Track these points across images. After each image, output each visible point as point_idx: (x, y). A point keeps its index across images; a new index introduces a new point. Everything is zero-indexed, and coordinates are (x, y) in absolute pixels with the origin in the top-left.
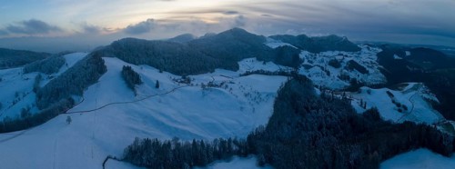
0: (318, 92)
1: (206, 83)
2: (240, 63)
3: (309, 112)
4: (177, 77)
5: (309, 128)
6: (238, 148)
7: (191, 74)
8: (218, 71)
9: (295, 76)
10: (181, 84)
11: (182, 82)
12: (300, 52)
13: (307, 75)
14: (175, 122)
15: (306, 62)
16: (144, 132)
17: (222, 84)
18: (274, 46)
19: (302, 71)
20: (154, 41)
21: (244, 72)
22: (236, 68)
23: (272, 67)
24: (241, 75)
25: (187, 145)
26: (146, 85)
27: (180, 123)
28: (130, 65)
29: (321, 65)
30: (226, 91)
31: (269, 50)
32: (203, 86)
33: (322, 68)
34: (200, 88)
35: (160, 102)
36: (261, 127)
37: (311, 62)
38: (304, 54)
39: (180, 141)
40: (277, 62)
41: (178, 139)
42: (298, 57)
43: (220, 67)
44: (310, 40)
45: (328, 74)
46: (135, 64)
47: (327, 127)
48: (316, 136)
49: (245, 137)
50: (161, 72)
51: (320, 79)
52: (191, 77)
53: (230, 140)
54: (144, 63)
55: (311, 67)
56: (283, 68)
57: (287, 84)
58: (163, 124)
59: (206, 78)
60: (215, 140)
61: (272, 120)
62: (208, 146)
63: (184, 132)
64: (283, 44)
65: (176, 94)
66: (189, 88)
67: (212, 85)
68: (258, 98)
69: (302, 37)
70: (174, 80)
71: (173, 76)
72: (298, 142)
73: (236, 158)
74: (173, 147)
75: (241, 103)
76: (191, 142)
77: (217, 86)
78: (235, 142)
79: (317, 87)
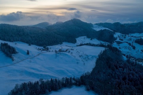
0: (125, 58)
1: (57, 50)
2: (77, 39)
3: (117, 68)
4: (40, 48)
5: (117, 77)
6: (75, 82)
7: (49, 45)
8: (64, 44)
9: (110, 48)
10: (43, 51)
11: (43, 50)
12: (114, 33)
13: (118, 47)
14: (41, 71)
15: (118, 40)
16: (21, 80)
17: (67, 50)
18: (98, 29)
19: (115, 45)
20: (24, 26)
21: (80, 44)
22: (75, 42)
23: (96, 42)
24: (77, 46)
25: (48, 82)
26: (20, 54)
27: (43, 72)
28: (6, 42)
29: (129, 42)
30: (69, 54)
31: (95, 32)
32: (56, 52)
33: (130, 44)
34: (54, 53)
35: (30, 62)
36: (88, 73)
37: (122, 40)
38: (117, 35)
39: (44, 80)
40: (99, 39)
41: (42, 79)
42: (113, 36)
43: (65, 41)
44: (123, 26)
45: (134, 48)
46: (10, 41)
47: (129, 80)
48: (121, 83)
49: (79, 77)
50: (30, 45)
51: (127, 50)
52: (49, 47)
53: (71, 78)
54: (17, 40)
55: (122, 43)
56: (103, 42)
57: (105, 52)
58: (33, 73)
59: (58, 47)
60: (63, 78)
61: (94, 70)
62: (59, 81)
63: (46, 76)
64: (103, 29)
65: (40, 57)
66: (48, 53)
67: (61, 51)
68: (87, 58)
69: (117, 24)
70: (38, 49)
71: (38, 47)
72: (108, 83)
73: (74, 87)
74: (40, 83)
75: (77, 60)
76: (50, 80)
77: (64, 51)
78: (74, 79)
79: (124, 55)
